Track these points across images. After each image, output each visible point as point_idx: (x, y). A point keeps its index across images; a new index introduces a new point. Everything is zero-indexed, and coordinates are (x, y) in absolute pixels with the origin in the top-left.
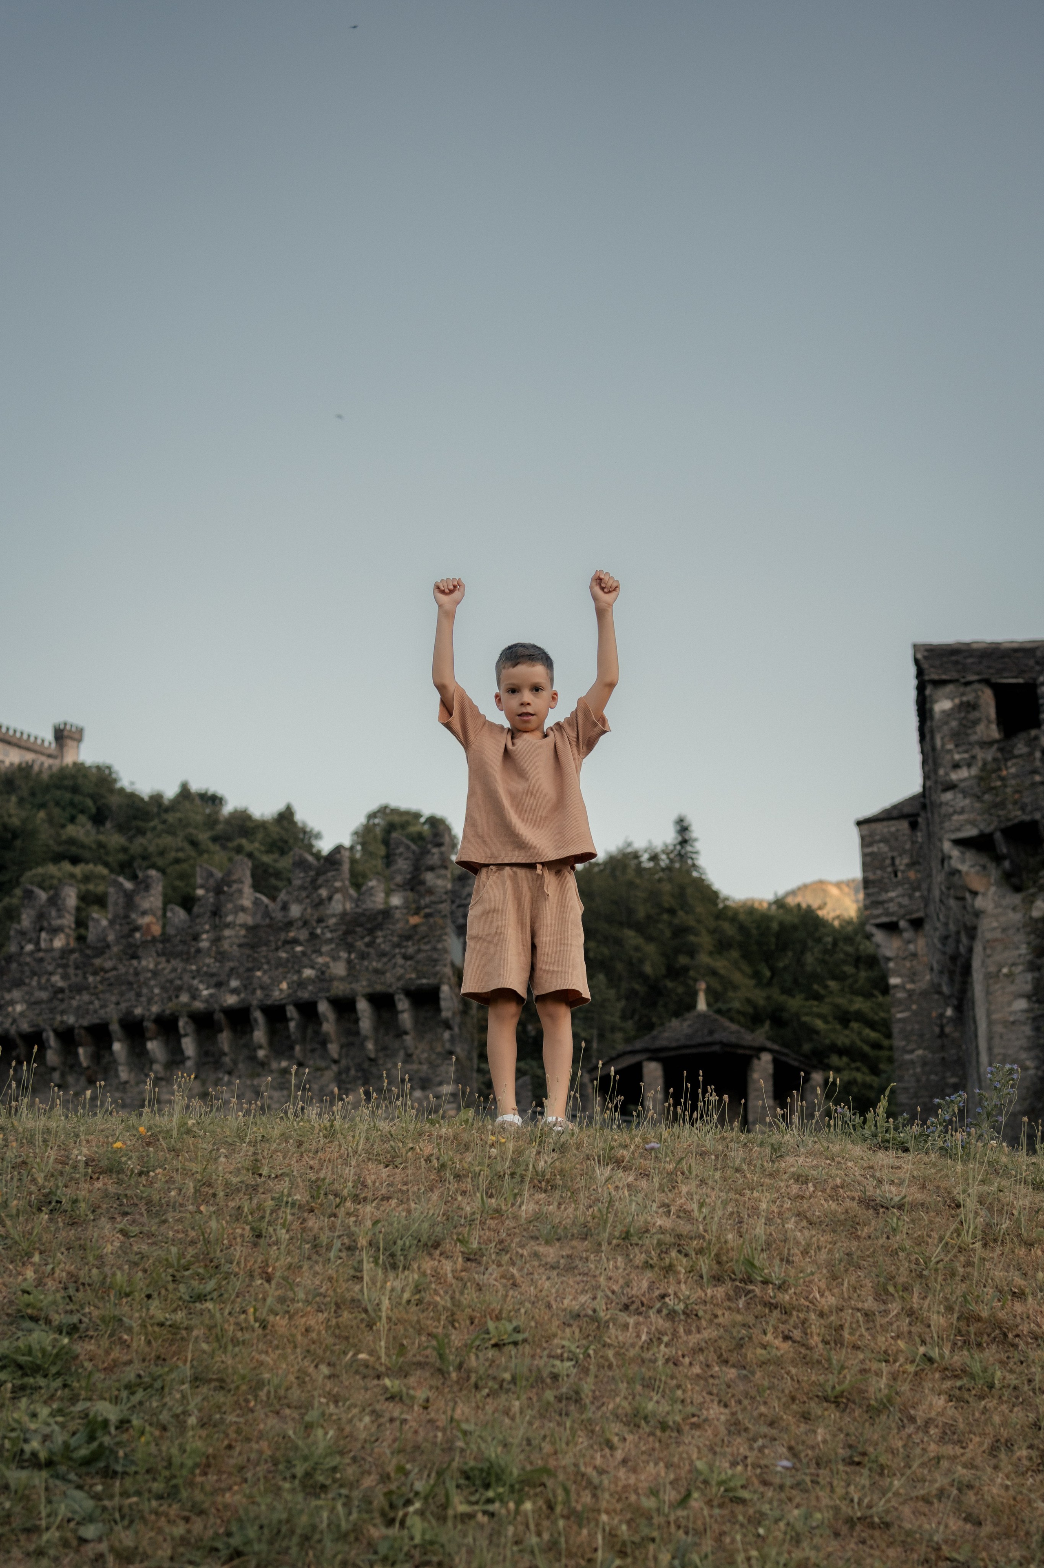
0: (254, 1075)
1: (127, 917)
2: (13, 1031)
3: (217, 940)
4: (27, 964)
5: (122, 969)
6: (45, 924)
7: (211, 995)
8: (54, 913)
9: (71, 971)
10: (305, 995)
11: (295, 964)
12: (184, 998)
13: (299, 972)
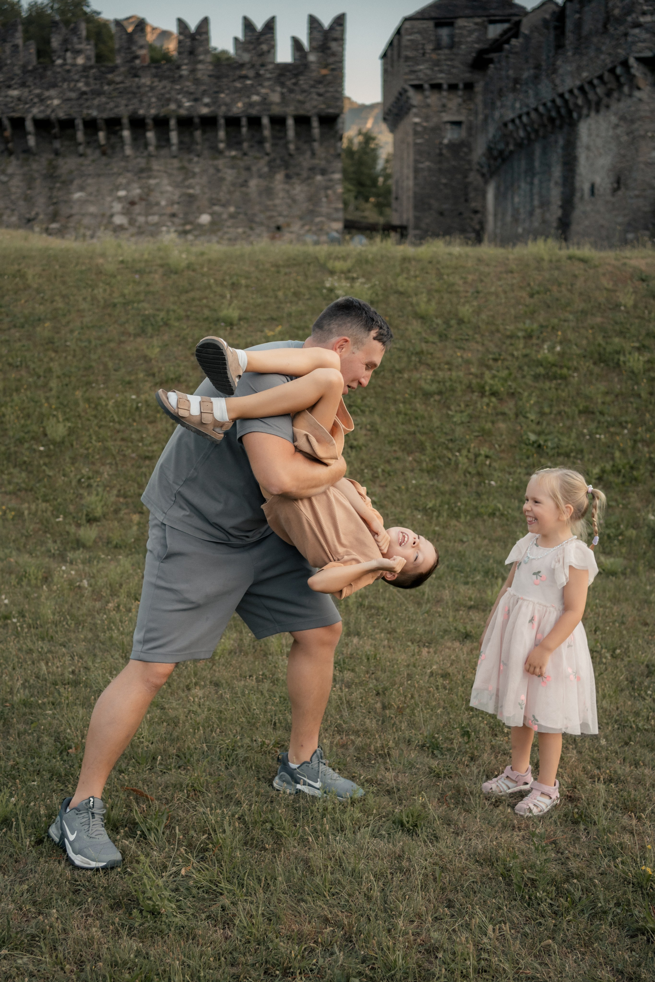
0: (214, 158)
1: (129, 48)
2: (53, 116)
3: (193, 71)
4: (59, 73)
5: (128, 83)
6: (69, 47)
7: (191, 106)
8: (75, 40)
9: (91, 81)
10: (254, 112)
11: (246, 91)
12: (173, 106)
13: (249, 97)
